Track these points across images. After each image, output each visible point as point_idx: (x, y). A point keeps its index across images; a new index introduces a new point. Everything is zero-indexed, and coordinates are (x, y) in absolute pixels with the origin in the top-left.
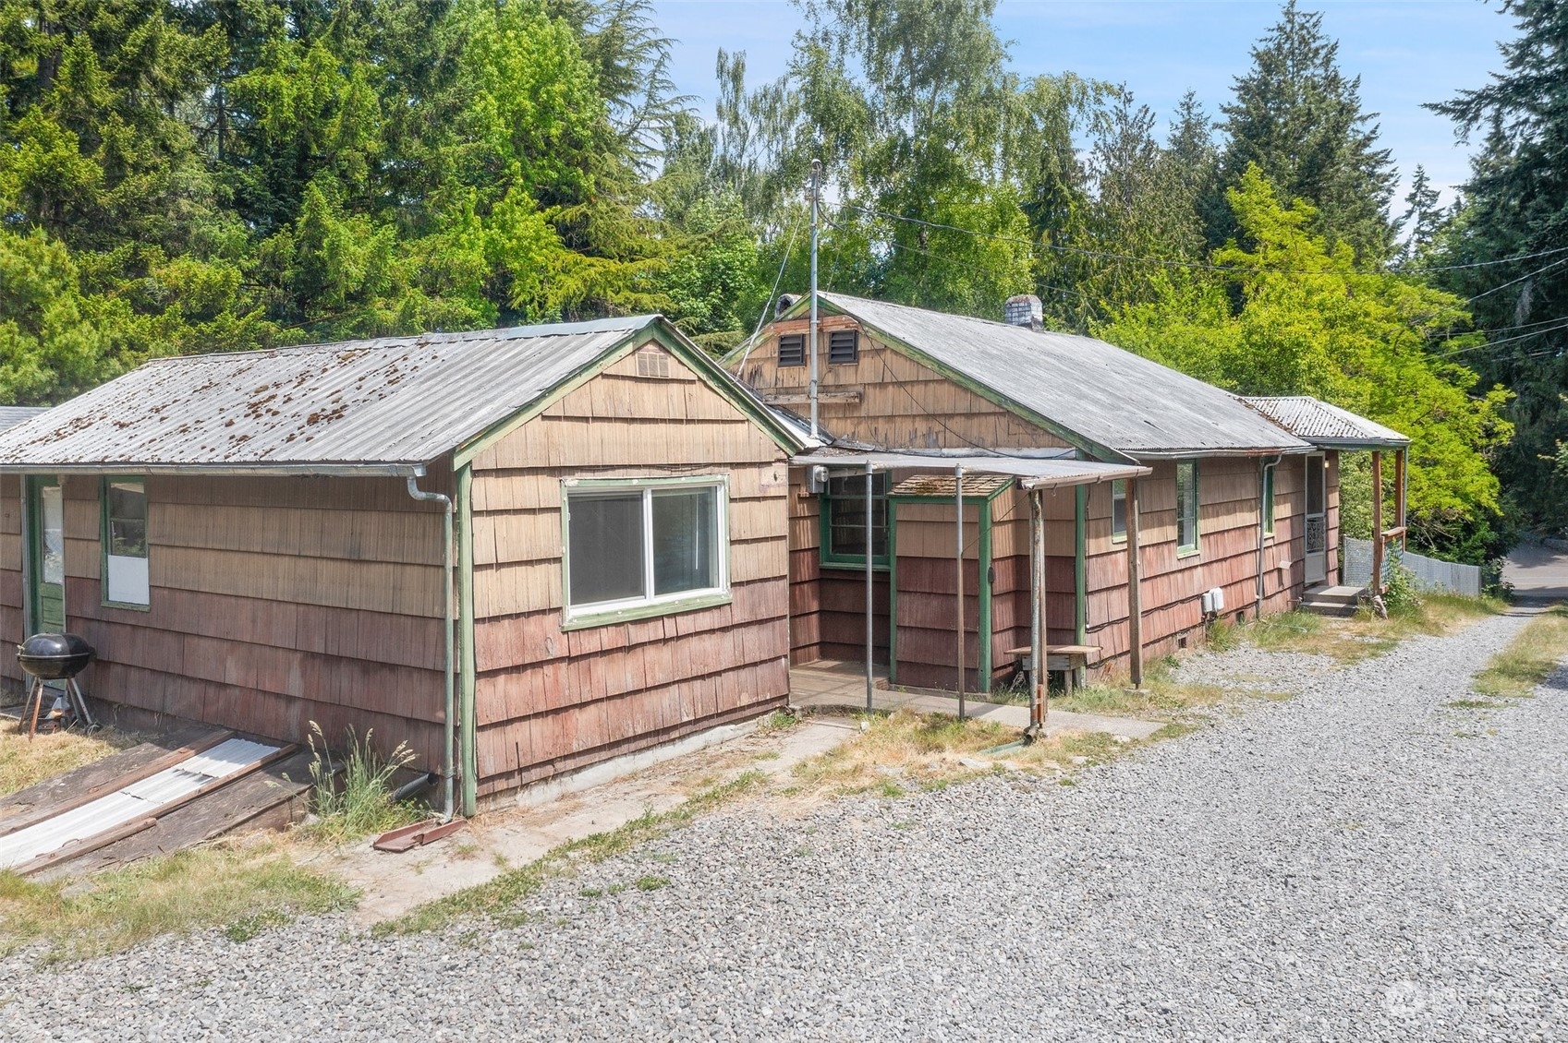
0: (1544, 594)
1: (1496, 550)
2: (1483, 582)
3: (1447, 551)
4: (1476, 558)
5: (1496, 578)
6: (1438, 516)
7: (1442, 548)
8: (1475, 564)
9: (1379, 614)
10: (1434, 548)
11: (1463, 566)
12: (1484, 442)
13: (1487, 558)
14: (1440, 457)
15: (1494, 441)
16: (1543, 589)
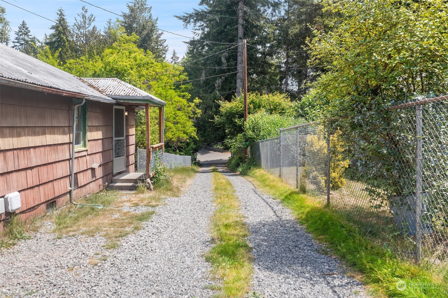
0: (208, 163)
1: (196, 151)
2: (192, 161)
3: (182, 151)
4: (190, 153)
5: (195, 159)
6: (179, 140)
7: (180, 151)
8: (190, 155)
9: (149, 188)
10: (178, 151)
11: (187, 156)
12: (193, 116)
13: (193, 153)
14: (179, 121)
15: (196, 116)
16: (207, 161)
